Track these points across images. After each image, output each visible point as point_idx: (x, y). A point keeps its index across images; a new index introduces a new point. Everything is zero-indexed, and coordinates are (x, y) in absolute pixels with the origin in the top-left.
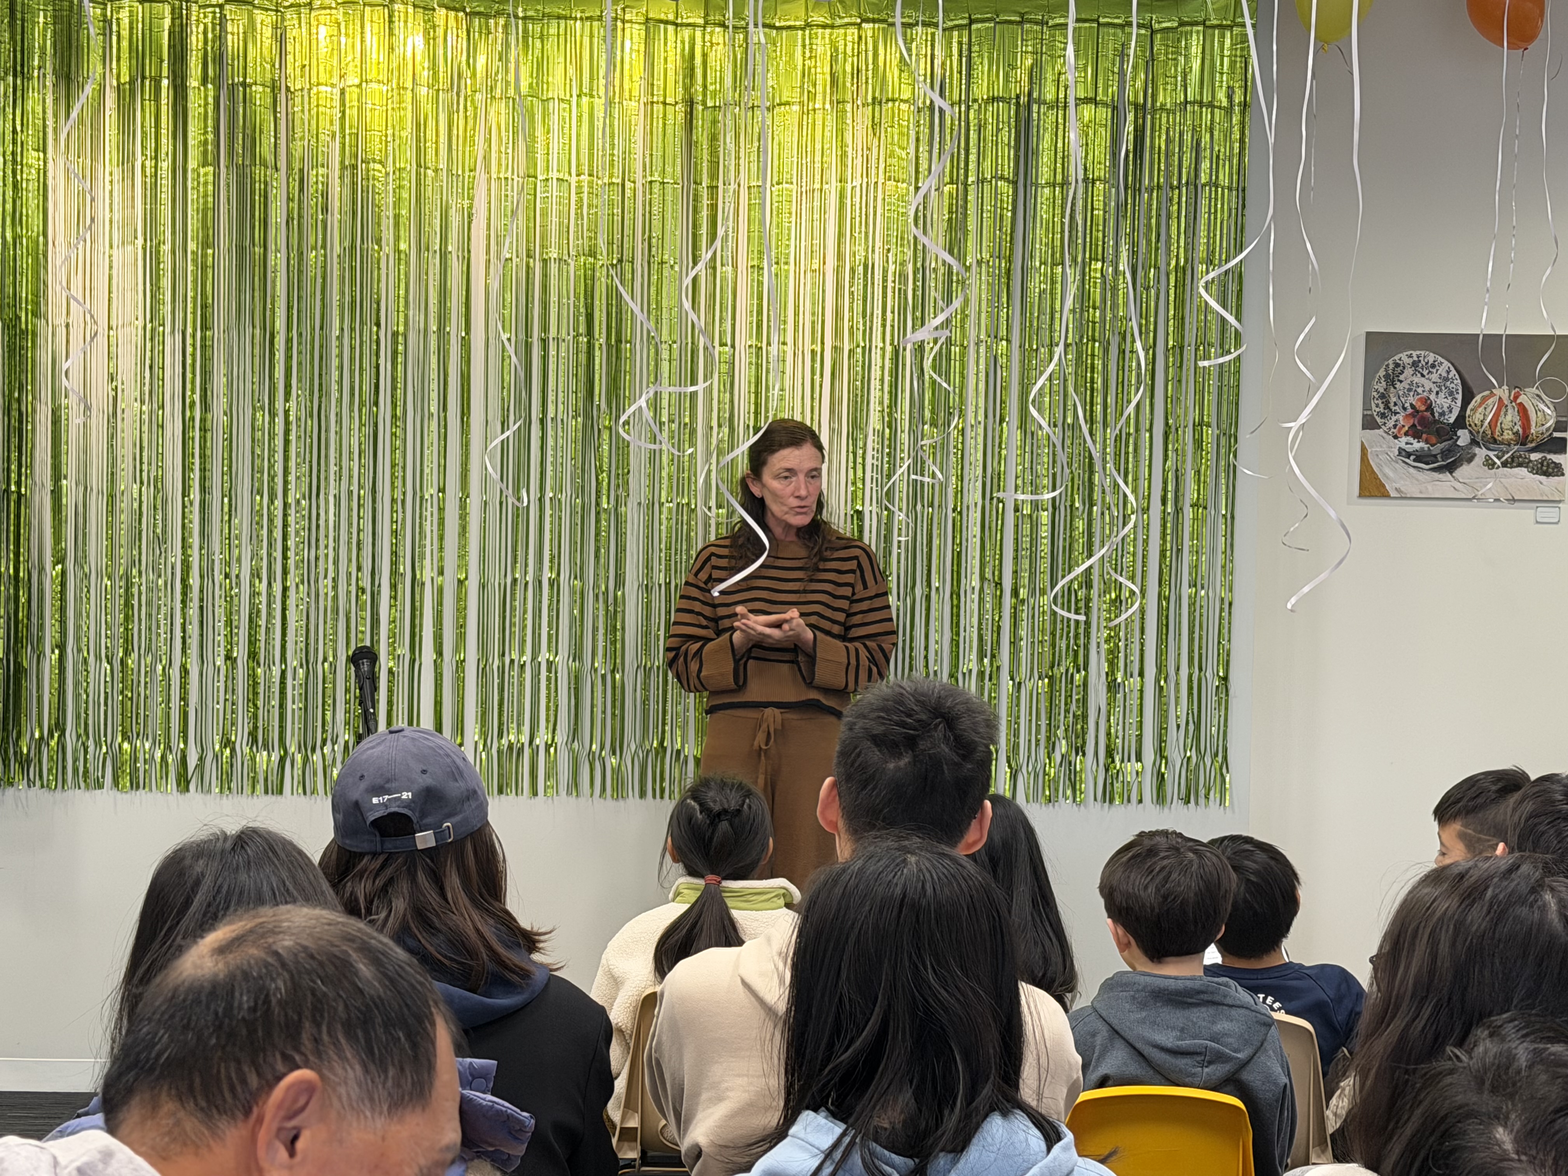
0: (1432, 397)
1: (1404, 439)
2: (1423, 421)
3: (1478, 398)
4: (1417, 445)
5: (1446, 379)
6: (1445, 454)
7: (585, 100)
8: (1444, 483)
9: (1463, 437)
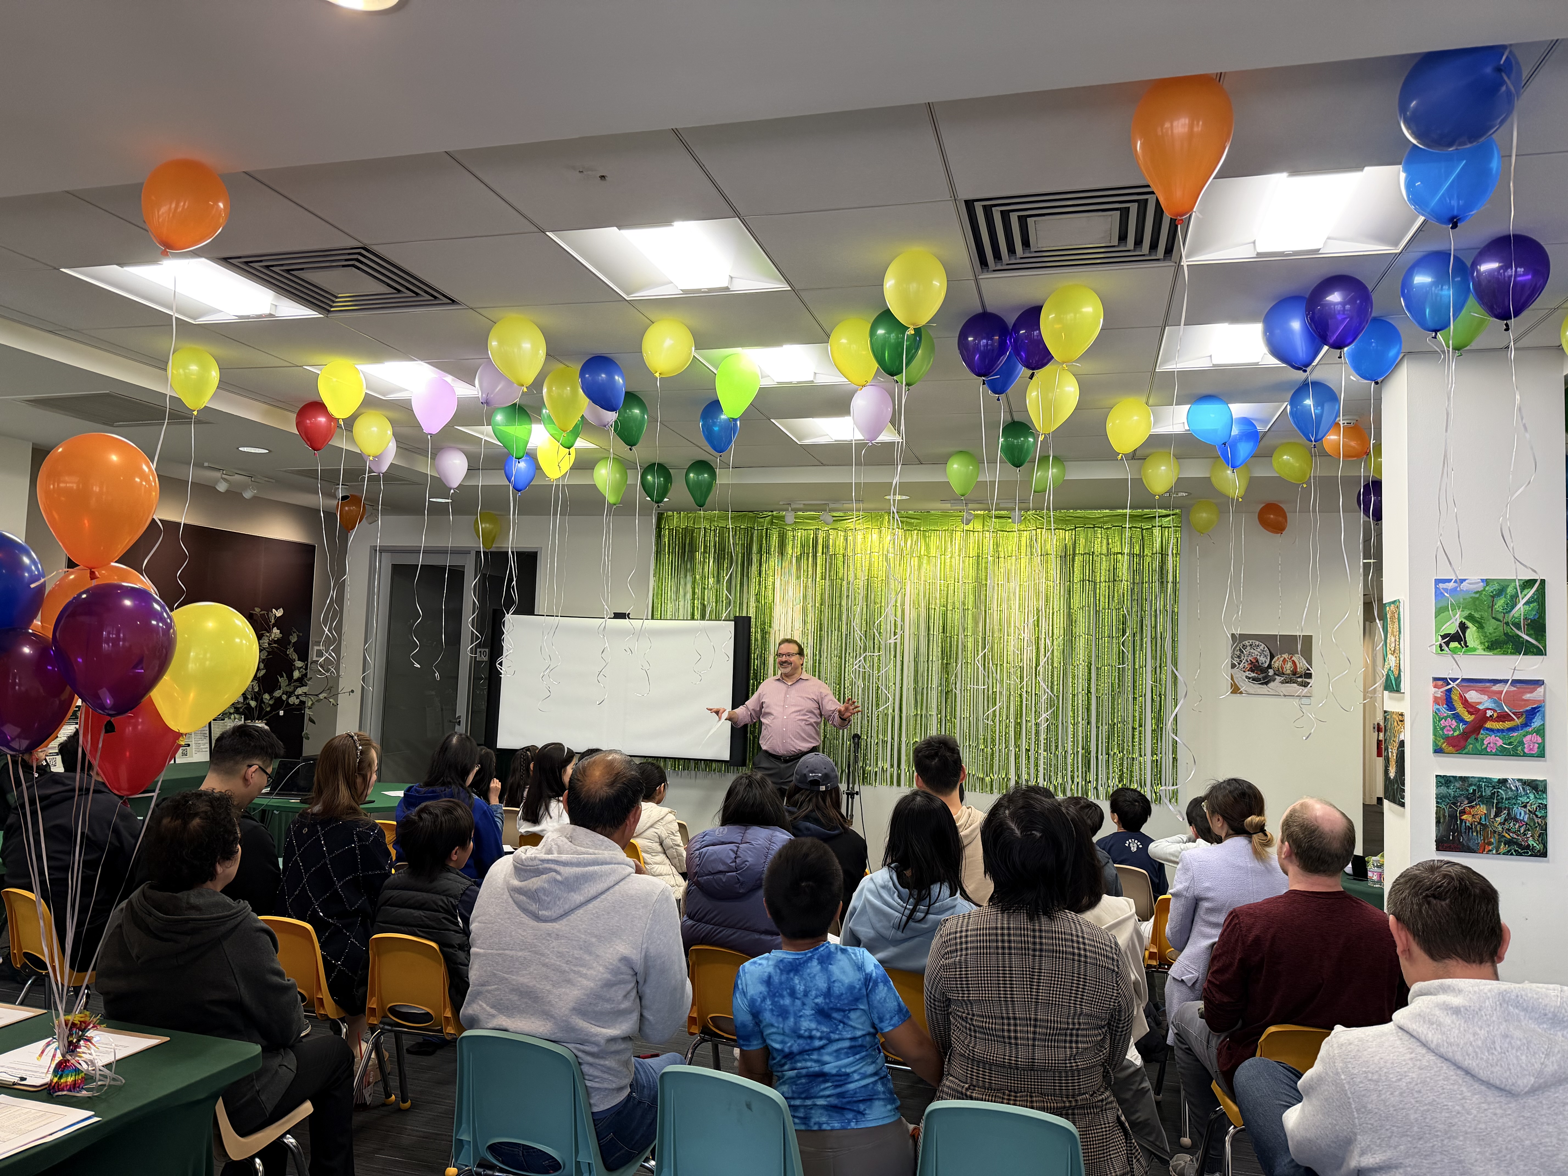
0: (1258, 657)
1: (1248, 672)
2: (1255, 666)
3: (1276, 658)
4: (1253, 675)
5: (1263, 651)
6: (1264, 678)
7: (943, 556)
8: (1264, 689)
9: (1271, 672)
